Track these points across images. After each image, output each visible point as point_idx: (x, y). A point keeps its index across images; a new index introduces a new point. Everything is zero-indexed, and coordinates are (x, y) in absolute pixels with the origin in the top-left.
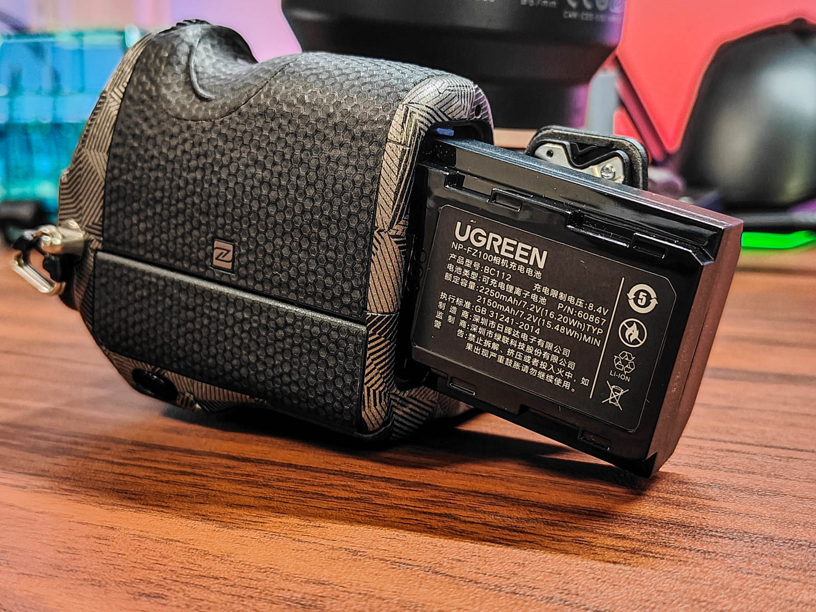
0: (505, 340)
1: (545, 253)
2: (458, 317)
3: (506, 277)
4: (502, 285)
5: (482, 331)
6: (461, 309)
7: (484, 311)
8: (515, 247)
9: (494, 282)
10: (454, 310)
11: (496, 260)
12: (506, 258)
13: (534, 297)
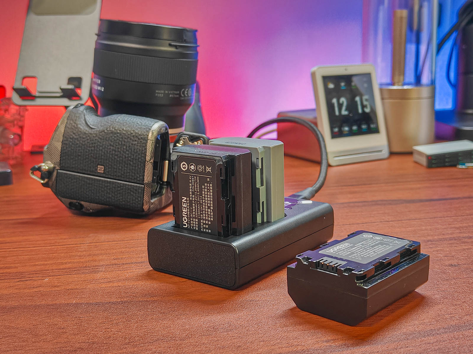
0: (207, 207)
1: (183, 198)
2: (205, 224)
3: (191, 209)
4: (194, 210)
5: (207, 216)
6: (204, 224)
7: (202, 215)
8: (184, 207)
9: (194, 213)
10: (204, 226)
11: (188, 213)
12: (187, 210)
13: (193, 199)
